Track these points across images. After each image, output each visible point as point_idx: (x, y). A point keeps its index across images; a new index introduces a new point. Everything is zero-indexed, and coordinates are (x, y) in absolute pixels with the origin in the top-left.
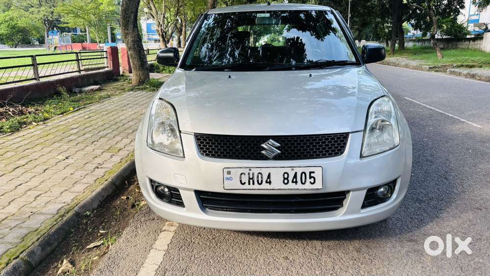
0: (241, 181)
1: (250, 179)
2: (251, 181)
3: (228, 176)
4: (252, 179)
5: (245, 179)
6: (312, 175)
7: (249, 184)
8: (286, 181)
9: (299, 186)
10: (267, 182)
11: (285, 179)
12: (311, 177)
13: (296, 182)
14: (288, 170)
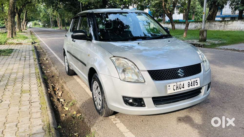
0: (174, 89)
1: (177, 87)
2: (177, 88)
3: (169, 88)
4: (178, 87)
5: (175, 88)
6: (197, 81)
7: (177, 90)
8: (189, 86)
9: (193, 87)
10: (183, 88)
11: (189, 85)
12: (196, 83)
13: (192, 86)
14: (189, 81)
